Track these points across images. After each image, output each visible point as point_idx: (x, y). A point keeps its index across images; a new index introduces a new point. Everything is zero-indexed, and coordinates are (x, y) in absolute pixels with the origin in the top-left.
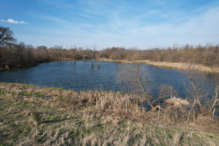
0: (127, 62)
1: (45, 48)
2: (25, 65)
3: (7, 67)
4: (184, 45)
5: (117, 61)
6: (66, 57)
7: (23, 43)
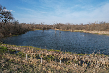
0: (72, 31)
1: (25, 24)
2: (19, 33)
3: (11, 34)
4: (100, 22)
5: (65, 30)
6: (37, 28)
7: (18, 21)
